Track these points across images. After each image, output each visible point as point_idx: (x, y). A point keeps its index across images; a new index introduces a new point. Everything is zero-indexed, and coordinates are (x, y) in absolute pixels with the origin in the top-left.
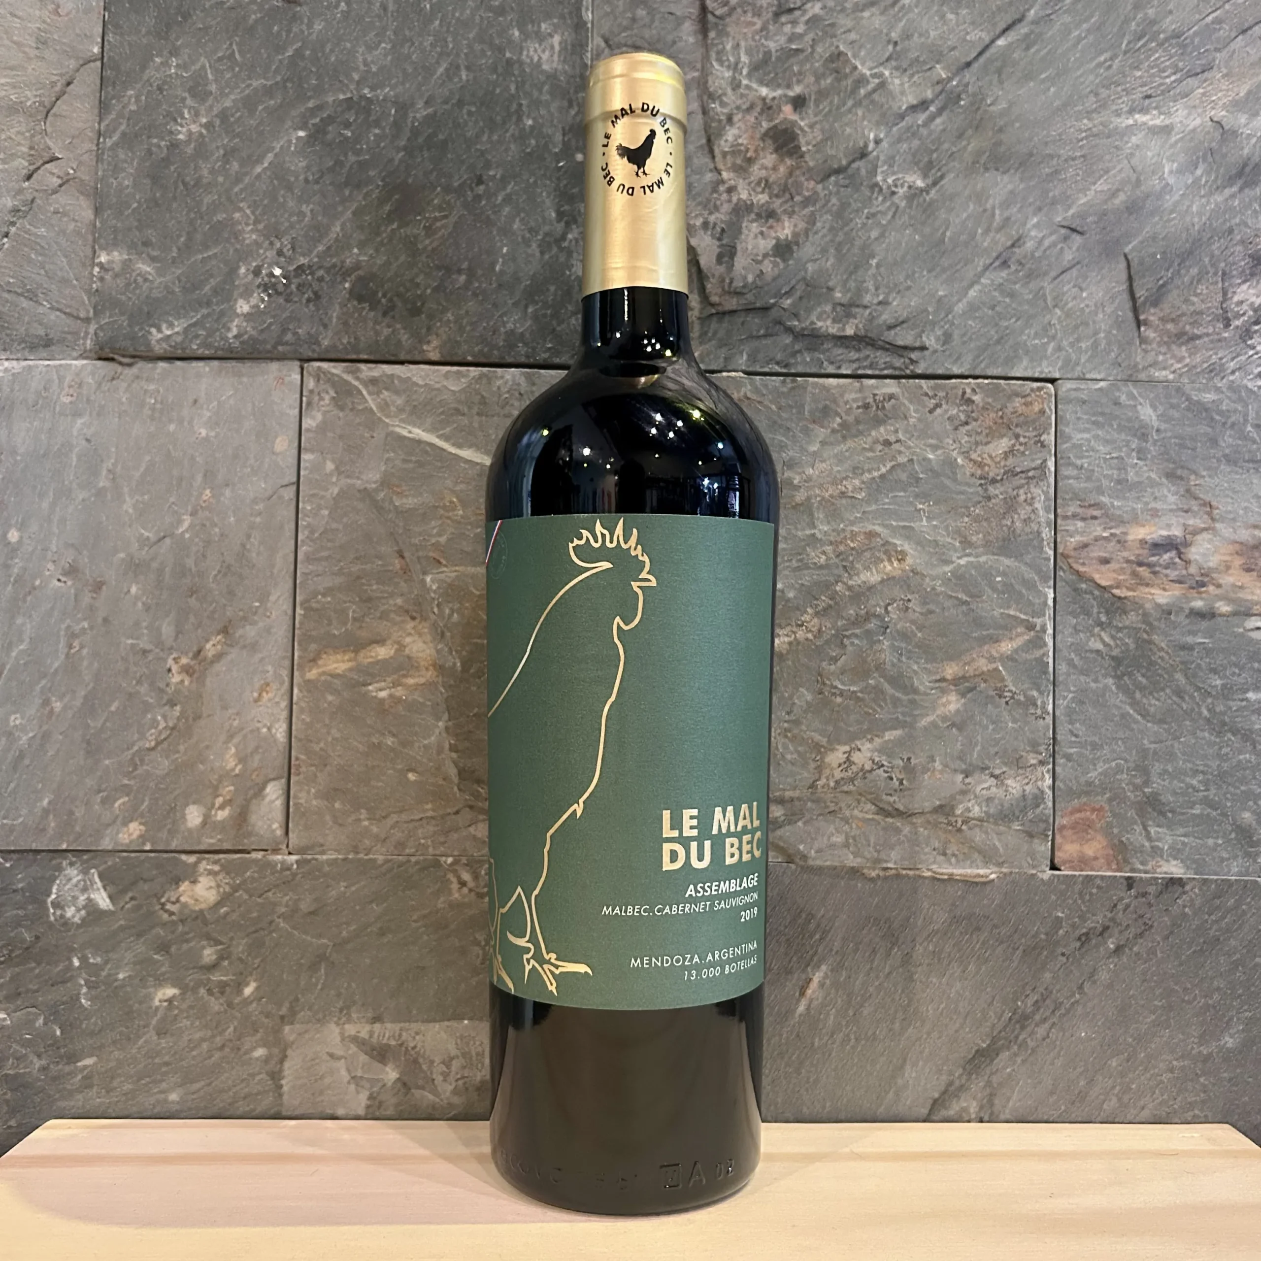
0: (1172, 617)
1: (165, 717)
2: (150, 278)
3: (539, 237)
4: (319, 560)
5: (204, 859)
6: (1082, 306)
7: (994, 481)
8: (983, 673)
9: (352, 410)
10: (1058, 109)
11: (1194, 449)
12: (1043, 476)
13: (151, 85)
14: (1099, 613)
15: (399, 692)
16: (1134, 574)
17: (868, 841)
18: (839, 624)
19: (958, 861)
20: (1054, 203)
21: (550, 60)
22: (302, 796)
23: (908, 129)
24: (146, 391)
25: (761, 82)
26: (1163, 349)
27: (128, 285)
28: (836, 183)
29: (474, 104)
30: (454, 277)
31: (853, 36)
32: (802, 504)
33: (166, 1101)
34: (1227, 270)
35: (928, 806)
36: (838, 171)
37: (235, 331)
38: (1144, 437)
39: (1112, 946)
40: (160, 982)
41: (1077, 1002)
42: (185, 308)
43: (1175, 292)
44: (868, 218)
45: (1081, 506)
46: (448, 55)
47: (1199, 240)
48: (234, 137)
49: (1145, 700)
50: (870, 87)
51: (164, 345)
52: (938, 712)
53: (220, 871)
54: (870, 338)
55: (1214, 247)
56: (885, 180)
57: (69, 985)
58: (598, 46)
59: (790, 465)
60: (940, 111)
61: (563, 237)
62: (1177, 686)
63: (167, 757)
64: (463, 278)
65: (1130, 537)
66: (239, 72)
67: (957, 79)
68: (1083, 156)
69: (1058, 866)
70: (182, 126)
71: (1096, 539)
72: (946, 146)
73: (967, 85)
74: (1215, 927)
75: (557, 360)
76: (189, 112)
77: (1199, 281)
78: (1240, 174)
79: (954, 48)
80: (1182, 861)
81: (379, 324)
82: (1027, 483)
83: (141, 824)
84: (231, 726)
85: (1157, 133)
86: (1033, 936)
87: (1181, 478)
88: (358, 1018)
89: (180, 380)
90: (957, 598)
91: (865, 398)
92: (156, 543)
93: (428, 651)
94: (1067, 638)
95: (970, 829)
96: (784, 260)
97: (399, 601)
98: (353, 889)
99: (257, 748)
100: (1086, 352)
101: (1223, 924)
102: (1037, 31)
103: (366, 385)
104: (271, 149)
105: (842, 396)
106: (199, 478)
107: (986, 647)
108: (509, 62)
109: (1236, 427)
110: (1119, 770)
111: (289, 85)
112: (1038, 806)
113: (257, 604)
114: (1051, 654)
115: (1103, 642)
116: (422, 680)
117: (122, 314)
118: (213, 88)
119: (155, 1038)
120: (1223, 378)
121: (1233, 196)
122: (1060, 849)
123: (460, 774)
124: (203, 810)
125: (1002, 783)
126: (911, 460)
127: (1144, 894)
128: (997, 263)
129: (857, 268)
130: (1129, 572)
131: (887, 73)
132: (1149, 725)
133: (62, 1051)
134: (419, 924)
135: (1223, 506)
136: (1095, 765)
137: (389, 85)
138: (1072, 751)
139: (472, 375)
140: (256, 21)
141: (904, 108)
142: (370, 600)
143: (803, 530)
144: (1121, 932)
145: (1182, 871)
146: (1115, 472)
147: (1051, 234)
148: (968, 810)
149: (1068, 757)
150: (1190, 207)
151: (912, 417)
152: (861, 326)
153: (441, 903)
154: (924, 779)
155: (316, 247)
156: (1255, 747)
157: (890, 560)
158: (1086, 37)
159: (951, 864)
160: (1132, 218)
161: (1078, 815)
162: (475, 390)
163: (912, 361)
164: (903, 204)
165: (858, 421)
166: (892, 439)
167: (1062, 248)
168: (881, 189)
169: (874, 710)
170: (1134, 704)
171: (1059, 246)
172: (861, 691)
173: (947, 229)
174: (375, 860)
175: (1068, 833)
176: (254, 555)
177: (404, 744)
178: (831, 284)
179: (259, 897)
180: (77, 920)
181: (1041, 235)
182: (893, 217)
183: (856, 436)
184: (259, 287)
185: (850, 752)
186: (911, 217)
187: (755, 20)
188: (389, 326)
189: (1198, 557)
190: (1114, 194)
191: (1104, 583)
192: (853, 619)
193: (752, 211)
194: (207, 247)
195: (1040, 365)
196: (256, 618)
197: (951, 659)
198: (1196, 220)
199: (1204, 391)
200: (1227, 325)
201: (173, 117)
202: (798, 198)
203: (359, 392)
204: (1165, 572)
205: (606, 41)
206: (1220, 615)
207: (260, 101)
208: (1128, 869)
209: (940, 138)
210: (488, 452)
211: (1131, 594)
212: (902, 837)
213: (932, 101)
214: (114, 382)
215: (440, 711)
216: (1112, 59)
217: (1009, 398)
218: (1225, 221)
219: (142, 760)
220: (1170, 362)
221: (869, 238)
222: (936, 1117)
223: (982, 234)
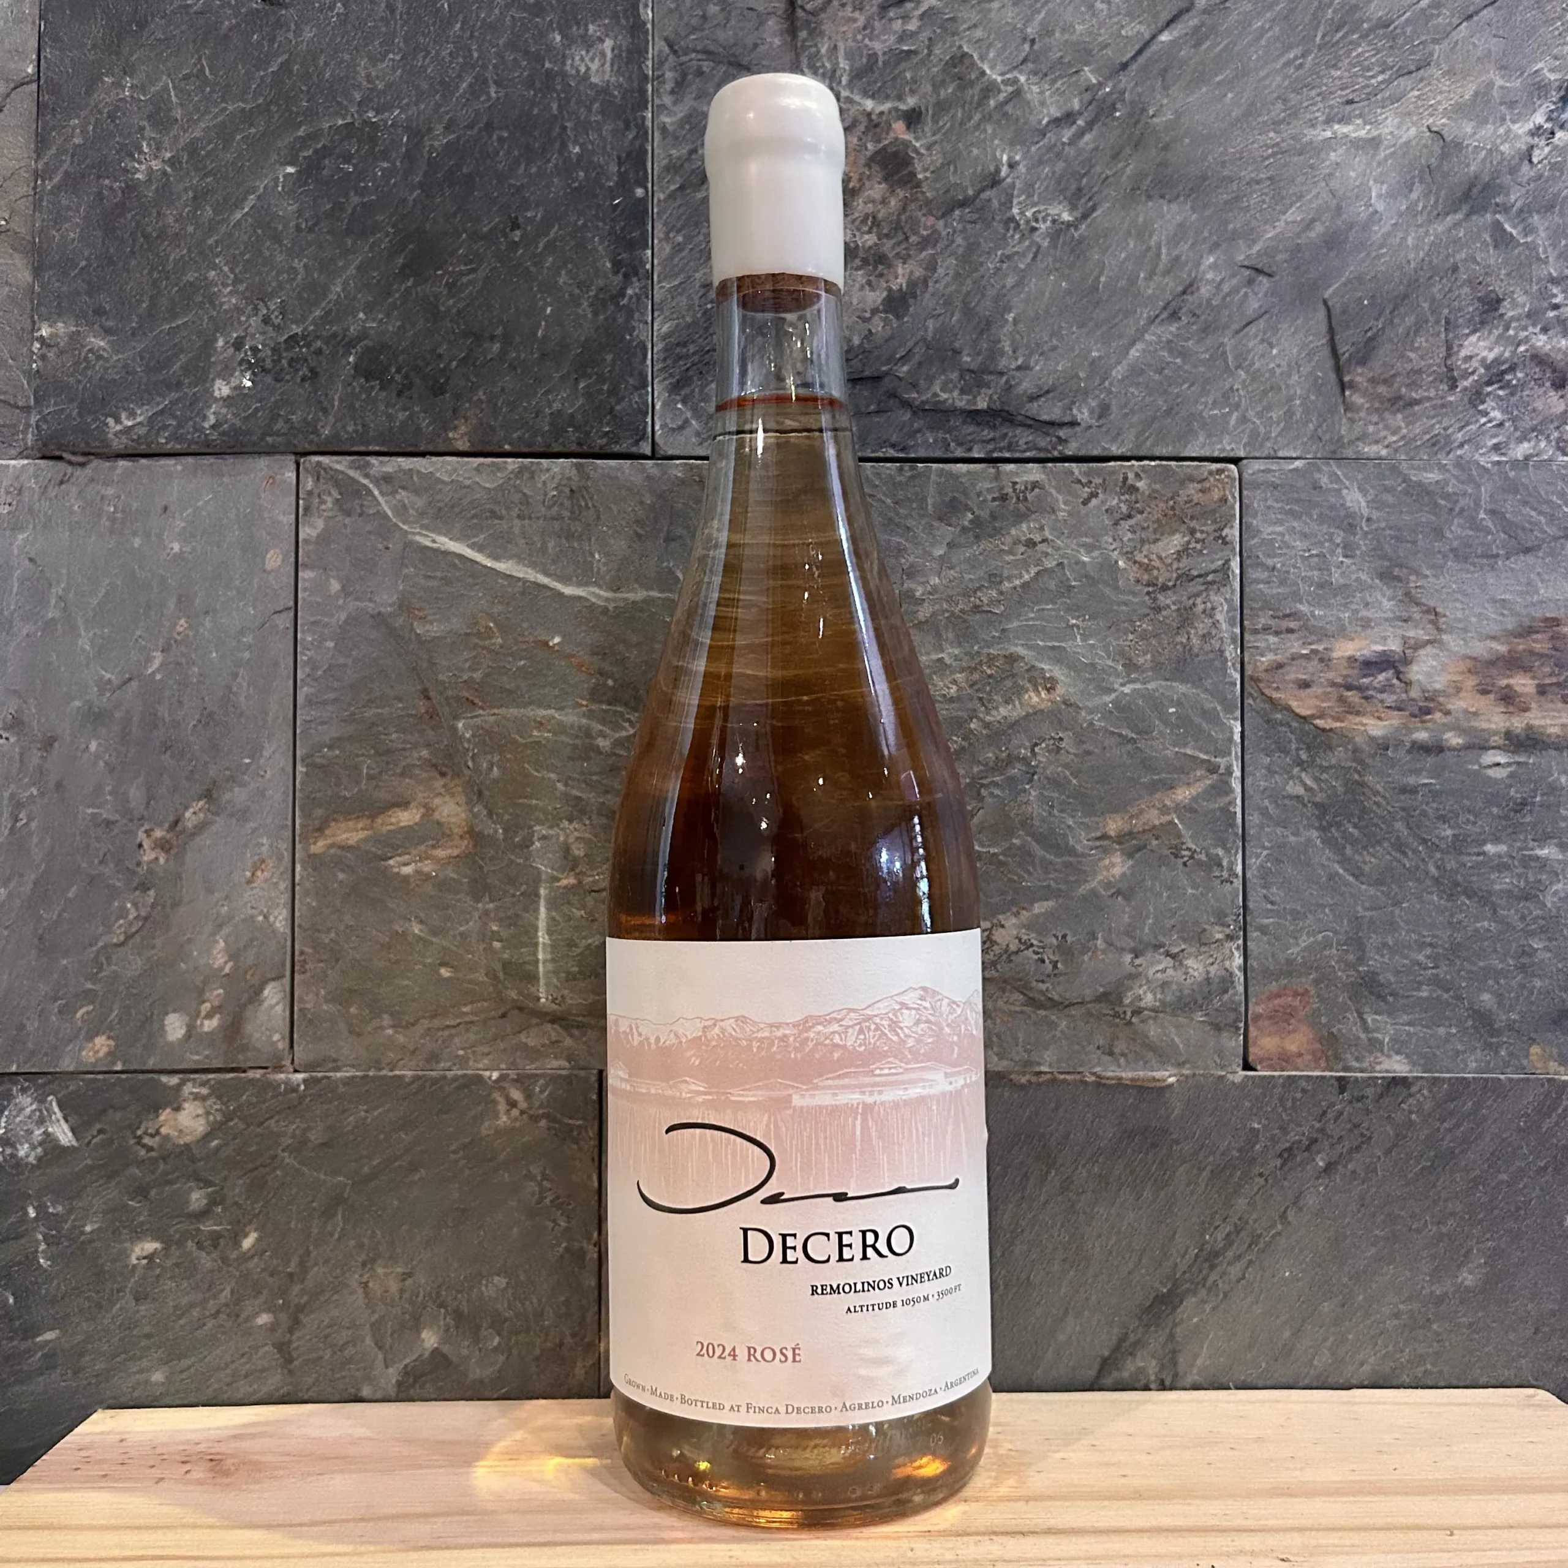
0: (1389, 753)
1: (135, 905)
2: (105, 355)
3: (591, 294)
4: (325, 703)
5: (189, 1080)
6: (1272, 365)
7: (1165, 588)
8: (1154, 827)
9: (360, 515)
10: (1238, 120)
11: (1414, 542)
12: (1225, 580)
13: (101, 113)
14: (1298, 749)
15: (428, 867)
16: (1341, 700)
17: (1016, 1039)
18: (975, 770)
19: (1128, 1062)
20: (1234, 237)
21: (601, 69)
22: (308, 1000)
23: (1050, 148)
24: (102, 498)
25: (865, 94)
26: (1375, 419)
27: (77, 364)
28: (961, 217)
29: (507, 127)
30: (485, 345)
31: (978, 33)
32: (927, 622)
33: (147, 1382)
34: (1452, 317)
35: (1088, 993)
36: (962, 204)
37: (212, 420)
38: (1351, 528)
39: (1321, 1164)
40: (138, 1234)
41: (1279, 1234)
42: (147, 391)
43: (1388, 346)
44: (1002, 261)
45: (1273, 617)
46: (473, 67)
47: (1417, 280)
48: (206, 175)
49: (1357, 857)
50: (1002, 96)
51: (124, 439)
52: (1100, 877)
53: (209, 1095)
54: (1008, 412)
55: (1435, 290)
56: (1022, 213)
57: (23, 1241)
58: (661, 52)
59: (910, 573)
60: (1090, 125)
61: (622, 294)
62: (1398, 838)
63: (139, 954)
64: (496, 347)
65: (1335, 655)
66: (212, 91)
67: (1111, 83)
68: (1269, 178)
69: (1252, 1064)
70: (140, 163)
71: (1293, 658)
72: (1098, 169)
73: (1123, 92)
74: (1448, 1138)
75: (616, 448)
76: (149, 145)
77: (1417, 331)
78: (1466, 196)
79: (1107, 46)
80: (1407, 1056)
81: (393, 406)
82: (1206, 590)
83: (109, 1038)
84: (218, 914)
85: (1362, 148)
86: (1223, 1154)
87: (1398, 579)
88: (386, 1275)
89: (145, 481)
90: (1120, 735)
92: (120, 687)
93: (463, 815)
94: (1258, 780)
95: (1142, 1021)
96: (898, 317)
97: (425, 753)
98: (376, 1113)
99: (252, 940)
100: (1278, 423)
101: (1459, 1133)
102: (1208, 22)
103: (377, 482)
104: (253, 190)
105: (973, 485)
106: (172, 604)
107: (1158, 796)
108: (549, 72)
109: (1465, 514)
110: (1327, 944)
111: (273, 108)
112: (1226, 991)
113: (247, 761)
114: (1239, 802)
115: (1305, 785)
116: (456, 852)
117: (72, 401)
118: (178, 113)
119: (133, 1304)
120: (1448, 453)
121: (1457, 225)
122: (1255, 1043)
123: (504, 967)
124: (187, 1019)
125: (1181, 964)
126: (1060, 564)
127: (1360, 1099)
128: (1164, 315)
129: (989, 324)
130: (1335, 696)
131: (1022, 79)
132: (1364, 887)
133: (17, 1323)
134: (459, 1155)
135: (1452, 611)
136: (1296, 938)
137: (399, 107)
138: (1266, 921)
139: (510, 468)
140: (230, 29)
141: (1044, 122)
142: (389, 752)
143: (928, 654)
144: (1332, 1146)
145: (1408, 1068)
146: (1316, 573)
147: (1233, 276)
148: (1139, 998)
149: (1263, 930)
150: (1404, 239)
151: (1060, 510)
152: (995, 397)
153: (486, 1128)
154: (1083, 962)
155: (311, 312)
156: (1495, 912)
157: (1036, 690)
158: (1271, 28)
159: (1119, 1066)
160: (1332, 254)
161: (1276, 1002)
162: (514, 486)
163: (1061, 441)
164: (1046, 244)
165: (993, 517)
166: (1037, 538)
167: (1246, 294)
168: (1018, 225)
169: (1020, 876)
170: (1344, 861)
171: (1242, 292)
172: (1003, 853)
173: (1101, 273)
174: (403, 1076)
175: (1265, 1024)
176: (242, 699)
177: (434, 932)
178: (957, 345)
179: (261, 1124)
180: (31, 1160)
181: (1218, 278)
182: (1035, 257)
183: (991, 536)
184: (240, 363)
185: (991, 929)
186: (1055, 261)
187: (857, 15)
188: (405, 409)
189: (1420, 677)
190: (1309, 225)
191: (1303, 712)
192: (991, 764)
193: (856, 257)
194: (175, 316)
195: (1220, 442)
196: (246, 778)
197: (1115, 810)
198: (1412, 256)
199: (1425, 470)
200: (1453, 387)
201: (130, 151)
202: (913, 239)
203: (370, 492)
204: (1380, 696)
205: (671, 46)
206: (1449, 749)
207: (237, 130)
208: (1340, 1067)
209: (1090, 160)
210: (533, 565)
211: (1338, 724)
212: (1058, 1034)
213: (1080, 113)
214: (63, 487)
215: (479, 889)
216: (1303, 56)
217: (1182, 483)
218: (1448, 256)
219: (108, 959)
220: (1383, 433)
221: (1004, 286)
222: (1108, 1381)
223: (1145, 279)
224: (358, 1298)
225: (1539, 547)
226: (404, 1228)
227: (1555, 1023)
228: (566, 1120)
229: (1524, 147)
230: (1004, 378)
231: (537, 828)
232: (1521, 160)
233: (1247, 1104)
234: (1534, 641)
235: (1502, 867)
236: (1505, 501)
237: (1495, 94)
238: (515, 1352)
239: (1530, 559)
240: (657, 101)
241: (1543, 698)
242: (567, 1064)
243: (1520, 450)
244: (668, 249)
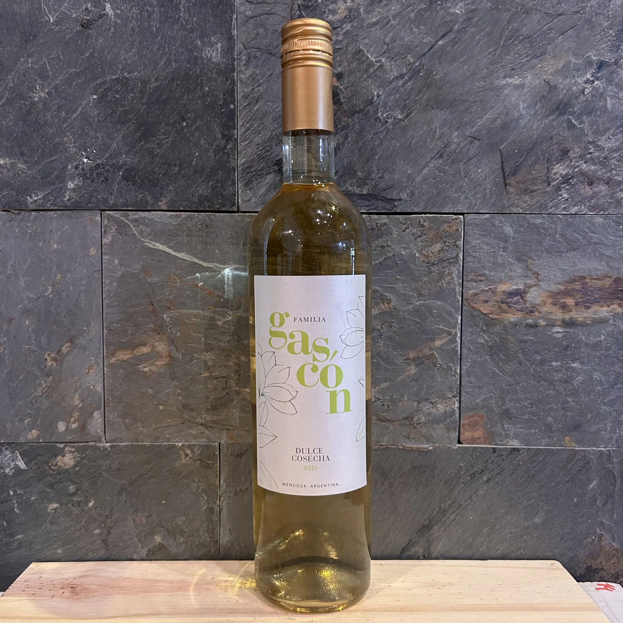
0: (517, 328)
1: (45, 382)
2: (25, 171)
3: (214, 148)
4: (113, 307)
5: (67, 446)
6: (478, 176)
7: (433, 264)
8: (427, 356)
9: (125, 235)
10: (469, 77)
11: (530, 246)
12: (457, 262)
13: (20, 73)
14: (483, 326)
15: (154, 368)
16: (500, 307)
19: (415, 441)
20: (466, 124)
21: (216, 56)
22: (111, 417)
23: (393, 89)
24: (27, 226)
26: (517, 198)
27: (15, 175)
28: (358, 117)
29: (180, 80)
30: (173, 168)
31: (366, 41)
33: (56, 553)
34: (550, 157)
35: (401, 417)
36: (359, 112)
37: (67, 197)
38: (506, 241)
39: (485, 479)
40: (51, 501)
41: (469, 504)
42: (43, 186)
43: (524, 169)
45: (475, 275)
46: (166, 54)
47: (536, 142)
48: (62, 99)
49: (504, 366)
50: (375, 67)
51: (34, 204)
52: (406, 374)
53: (75, 451)
54: (375, 195)
55: (543, 146)
56: (382, 115)
57: (9, 503)
58: (240, 48)
60: (410, 79)
61: (225, 147)
62: (519, 359)
63: (47, 400)
64: (177, 168)
65: (498, 290)
66: (63, 64)
67: (419, 62)
68: (481, 100)
69: (461, 442)
70: (36, 94)
71: (482, 291)
72: (413, 97)
73: (423, 65)
74: (533, 470)
75: (224, 209)
76: (39, 87)
77: (536, 162)
78: (557, 108)
79: (417, 47)
80: (519, 440)
81: (137, 192)
82: (449, 265)
83: (37, 430)
84: (76, 385)
85: (517, 88)
86: (449, 475)
87: (524, 260)
88: (141, 516)
89: (43, 220)
90: (415, 321)
91: (372, 225)
92: (36, 300)
93: (167, 349)
94: (467, 337)
95: (420, 427)
97: (152, 326)
98: (136, 458)
99: (89, 395)
100: (480, 199)
101: (537, 468)
102: (458, 36)
103: (132, 222)
104: (80, 105)
106: (55, 269)
107: (428, 344)
108: (196, 57)
109: (551, 236)
110: (491, 398)
111: (88, 71)
112: (452, 416)
113: (85, 328)
114: (459, 346)
115: (485, 339)
116: (164, 363)
117: (13, 189)
118: (50, 73)
119: (50, 526)
120: (546, 211)
121: (553, 120)
122: (462, 434)
123: (183, 406)
124: (66, 424)
125: (436, 406)
126: (394, 255)
127: (501, 456)
128: (437, 156)
129: (369, 160)
130: (497, 306)
131: (383, 60)
132: (506, 377)
133: (8, 532)
134: (168, 473)
135: (544, 273)
136: (479, 396)
137: (137, 71)
138: (469, 390)
139: (183, 216)
140: (70, 38)
141: (392, 78)
142: (138, 325)
144: (490, 472)
145: (519, 444)
146: (492, 259)
147: (464, 140)
148: (420, 419)
149: (467, 393)
150: (532, 125)
151: (395, 234)
153: (177, 464)
154: (399, 405)
155: (104, 154)
156: (555, 387)
157: (383, 303)
158: (483, 39)
159: (412, 443)
160: (504, 132)
161: (471, 419)
162: (184, 224)
163: (395, 206)
164: (391, 127)
166: (385, 245)
167: (469, 147)
168: (381, 120)
169: (376, 374)
170: (499, 367)
171: (468, 147)
173: (412, 140)
174: (146, 445)
175: (466, 427)
176: (83, 305)
177: (157, 392)
178: (355, 168)
179: (94, 462)
180: (10, 474)
181: (458, 141)
182: (387, 133)
184: (78, 175)
186: (395, 134)
188: (141, 193)
189: (530, 299)
190: (495, 120)
191: (485, 312)
194: (52, 156)
195: (457, 206)
196: (85, 335)
197: (412, 349)
198: (535, 132)
199: (536, 218)
200: (549, 184)
201: (32, 89)
202: (339, 126)
203: (129, 226)
204: (514, 306)
205: (244, 46)
206: (540, 326)
207: (74, 80)
208: (494, 443)
209: (410, 93)
210: (192, 255)
211: (498, 317)
212: (389, 431)
213: (406, 74)
214: (12, 222)
215: (173, 377)
216: (496, 50)
217: (442, 224)
218: (549, 133)
219: (36, 401)
220: (521, 203)
221: (374, 145)
222: (404, 555)
223: (430, 142)
224: (132, 524)
225: (579, 249)
226: (148, 499)
227: (575, 428)
228: (207, 461)
229: (581, 88)
230: (374, 182)
231: (194, 355)
232: (581, 94)
233: (459, 457)
234: (576, 285)
235: (558, 370)
236: (567, 230)
237: (571, 66)
238: (189, 543)
239: (575, 253)
240: (239, 69)
241: (577, 307)
242: (207, 440)
243: (574, 210)
244: (243, 130)
